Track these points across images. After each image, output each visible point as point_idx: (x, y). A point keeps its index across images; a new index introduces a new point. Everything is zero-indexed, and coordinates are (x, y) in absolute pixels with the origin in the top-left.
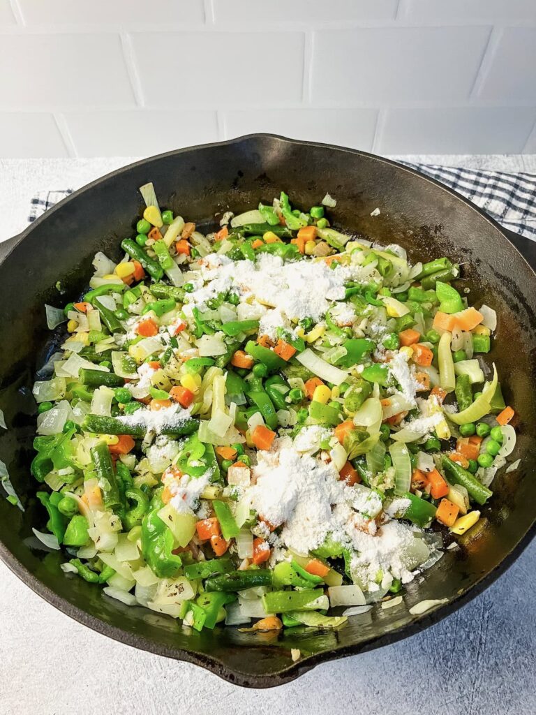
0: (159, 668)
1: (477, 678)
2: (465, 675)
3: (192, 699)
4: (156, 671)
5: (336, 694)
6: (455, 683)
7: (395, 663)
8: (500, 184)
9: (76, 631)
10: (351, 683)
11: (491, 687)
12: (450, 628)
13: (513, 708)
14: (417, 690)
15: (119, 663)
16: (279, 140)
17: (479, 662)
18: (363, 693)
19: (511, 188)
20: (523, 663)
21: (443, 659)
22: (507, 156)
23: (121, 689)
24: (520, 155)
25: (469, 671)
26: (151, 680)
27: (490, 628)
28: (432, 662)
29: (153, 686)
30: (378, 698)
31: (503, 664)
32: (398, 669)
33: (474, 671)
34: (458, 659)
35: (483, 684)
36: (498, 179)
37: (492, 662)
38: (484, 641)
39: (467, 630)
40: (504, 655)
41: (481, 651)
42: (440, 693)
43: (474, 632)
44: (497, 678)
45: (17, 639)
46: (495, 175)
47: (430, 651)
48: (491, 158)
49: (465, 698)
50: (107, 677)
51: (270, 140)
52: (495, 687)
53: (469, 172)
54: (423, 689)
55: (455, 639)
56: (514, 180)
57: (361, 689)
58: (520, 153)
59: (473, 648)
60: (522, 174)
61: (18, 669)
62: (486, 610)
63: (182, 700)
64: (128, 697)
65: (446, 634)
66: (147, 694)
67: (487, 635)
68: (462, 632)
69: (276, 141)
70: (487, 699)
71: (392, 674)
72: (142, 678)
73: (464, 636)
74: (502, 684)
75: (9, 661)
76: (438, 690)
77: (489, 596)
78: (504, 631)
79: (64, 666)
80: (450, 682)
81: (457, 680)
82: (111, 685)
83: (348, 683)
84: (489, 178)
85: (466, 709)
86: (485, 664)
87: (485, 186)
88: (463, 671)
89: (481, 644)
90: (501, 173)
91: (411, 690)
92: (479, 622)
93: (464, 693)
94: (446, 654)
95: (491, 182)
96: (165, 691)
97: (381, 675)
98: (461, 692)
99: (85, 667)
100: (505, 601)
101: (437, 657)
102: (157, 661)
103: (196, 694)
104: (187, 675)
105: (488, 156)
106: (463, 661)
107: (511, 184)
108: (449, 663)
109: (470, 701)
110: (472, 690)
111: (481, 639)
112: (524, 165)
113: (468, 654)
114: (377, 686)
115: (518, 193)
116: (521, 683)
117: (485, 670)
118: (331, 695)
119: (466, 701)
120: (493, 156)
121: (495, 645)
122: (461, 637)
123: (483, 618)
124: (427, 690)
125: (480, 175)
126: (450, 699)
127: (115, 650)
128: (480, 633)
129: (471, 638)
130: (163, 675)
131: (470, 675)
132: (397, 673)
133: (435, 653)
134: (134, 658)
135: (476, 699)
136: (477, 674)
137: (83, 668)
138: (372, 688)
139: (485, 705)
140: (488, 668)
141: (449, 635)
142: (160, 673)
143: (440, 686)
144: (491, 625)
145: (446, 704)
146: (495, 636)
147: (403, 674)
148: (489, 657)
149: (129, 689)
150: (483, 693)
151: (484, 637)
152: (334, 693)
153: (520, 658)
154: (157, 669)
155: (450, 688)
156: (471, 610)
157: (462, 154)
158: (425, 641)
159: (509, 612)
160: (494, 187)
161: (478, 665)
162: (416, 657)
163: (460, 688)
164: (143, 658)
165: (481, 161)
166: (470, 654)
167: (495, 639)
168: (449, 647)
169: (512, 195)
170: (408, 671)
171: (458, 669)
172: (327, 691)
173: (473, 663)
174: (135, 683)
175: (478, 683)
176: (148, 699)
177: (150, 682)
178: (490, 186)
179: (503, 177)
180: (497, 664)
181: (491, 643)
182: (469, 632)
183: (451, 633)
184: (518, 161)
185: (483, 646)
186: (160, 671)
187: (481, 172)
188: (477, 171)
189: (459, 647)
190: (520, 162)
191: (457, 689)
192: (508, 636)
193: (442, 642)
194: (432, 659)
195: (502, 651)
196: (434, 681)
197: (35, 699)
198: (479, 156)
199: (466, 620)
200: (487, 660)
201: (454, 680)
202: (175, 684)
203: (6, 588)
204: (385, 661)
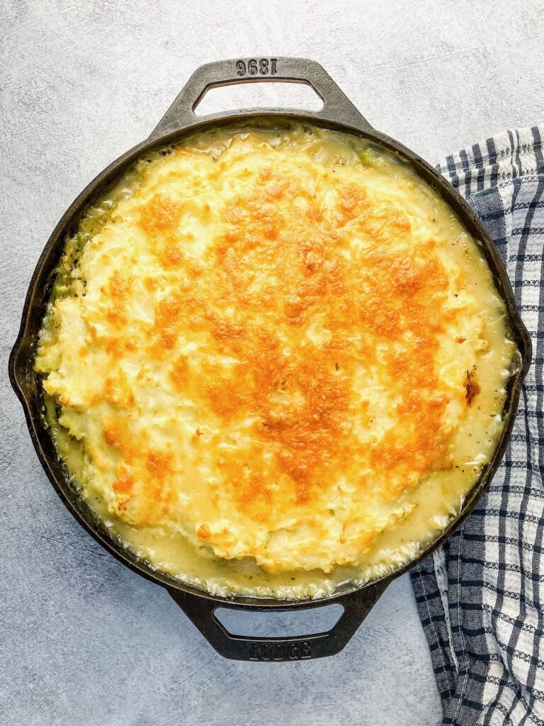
1: (75, 548)
2: (77, 539)
11: (69, 558)
13: (55, 572)
17: (87, 551)
20: (86, 586)
25: (80, 542)
31: (86, 570)
33: (80, 546)
35: (71, 552)
37: (87, 562)
38: (102, 557)
40: (92, 572)
44: (75, 563)
49: (61, 536)
52: (69, 561)
67: (107, 561)
70: (61, 554)
74: (71, 566)
85: (53, 536)
86: (85, 556)
88: (80, 538)
89: (100, 555)
93: (64, 536)
98: (65, 534)
106: (87, 540)
109: (59, 540)
110: (67, 543)
111: (103, 555)
113: (93, 544)
116: (72, 581)
117: (81, 555)
119: (58, 537)
121: (99, 566)
126: (60, 525)
128: (108, 555)
131: (77, 542)
139: (56, 551)
140: (82, 557)
143: (69, 519)
144: (115, 566)
145: (56, 522)
146: (106, 567)
148: (90, 559)
150: (64, 550)
151: (105, 558)
153: (90, 584)
155: (68, 526)
159: (124, 581)
161: (85, 550)
163: (68, 534)
171: (82, 535)
173: (86, 547)
175: (72, 548)
180: (85, 565)
181: (101, 563)
185: (99, 557)
191: (67, 532)
192: (107, 577)
195: (95, 571)
200: (88, 558)
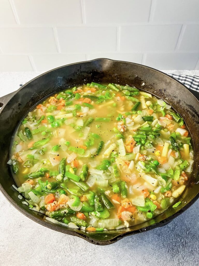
0: (64, 252)
1: (185, 256)
2: (180, 255)
3: (76, 264)
4: (62, 254)
5: (131, 262)
6: (176, 258)
7: (153, 251)
8: (187, 79)
9: (32, 239)
10: (137, 258)
11: (190, 259)
12: (174, 237)
14: (162, 261)
15: (48, 251)
16: (109, 60)
17: (185, 250)
18: (141, 262)
19: (191, 81)
21: (172, 249)
22: (189, 71)
23: (49, 260)
24: (194, 71)
25: (182, 253)
26: (60, 257)
27: (189, 237)
28: (167, 250)
29: (61, 259)
30: (147, 264)
31: (194, 250)
32: (155, 253)
33: (183, 253)
34: (177, 249)
35: (187, 258)
36: (186, 78)
37: (190, 250)
39: (180, 238)
40: (195, 247)
41: (186, 246)
42: (171, 262)
43: (183, 239)
44: (192, 256)
45: (10, 241)
46: (186, 76)
47: (167, 246)
48: (184, 71)
49: (180, 264)
50: (43, 256)
51: (105, 60)
52: (192, 259)
53: (176, 75)
54: (164, 260)
55: (176, 241)
56: (192, 78)
57: (141, 260)
58: (194, 69)
59: (183, 245)
60: (195, 76)
61: (10, 253)
62: (187, 231)
63: (72, 264)
64: (52, 263)
65: (173, 239)
66: (59, 262)
68: (179, 239)
69: (107, 61)
70: (189, 264)
71: (152, 255)
72: (57, 256)
73: (179, 241)
74: (194, 258)
75: (7, 250)
76: (170, 261)
77: (188, 225)
78: (194, 239)
79: (27, 251)
80: (174, 258)
81: (177, 257)
82: (45, 259)
83: (136, 258)
84: (183, 77)
86: (188, 251)
87: (182, 80)
88: (179, 253)
89: (186, 243)
90: (187, 76)
91: (160, 261)
92: (185, 235)
93: (180, 262)
94: (173, 247)
95: (184, 79)
96: (65, 261)
97: (148, 255)
98: (179, 261)
99: (35, 252)
100: (194, 227)
101: (169, 248)
102: (63, 250)
103: (77, 262)
104: (74, 255)
105: (183, 71)
106: (179, 250)
107: (191, 79)
108: (174, 251)
109: (182, 265)
110: (183, 261)
111: (186, 242)
112: (195, 73)
113: (181, 247)
114: (146, 259)
115: (194, 82)
117: (188, 253)
118: (129, 263)
120: (184, 70)
121: (191, 244)
122: (178, 241)
123: (187, 233)
124: (166, 261)
125: (180, 76)
126: (175, 264)
127: (47, 246)
128: (185, 239)
129: (182, 241)
130: (65, 255)
131: (182, 255)
132: (154, 254)
133: (169, 247)
134: (54, 249)
135: (185, 264)
136: (185, 255)
137: (34, 252)
138: (145, 260)
140: (189, 252)
141: (174, 240)
142: (64, 254)
143: (171, 259)
144: (189, 236)
146: (191, 240)
147: (157, 255)
148: (189, 248)
149: (52, 260)
150: (187, 262)
151: (187, 241)
152: (130, 262)
154: (63, 253)
155: (174, 260)
156: (182, 231)
157: (173, 70)
158: (165, 242)
159: (196, 232)
160: (185, 80)
161: (185, 251)
162: (161, 248)
163: (178, 260)
164: (57, 249)
165: (180, 72)
166: (182, 247)
167: (191, 241)
168: (174, 244)
169: (192, 83)
170: (158, 253)
171: (178, 253)
172: (128, 261)
173: (183, 250)
174: (54, 258)
175: (185, 258)
176: (59, 264)
177: (60, 258)
178: (184, 80)
179: (188, 77)
180: (192, 251)
181: (190, 243)
182: (181, 239)
183: (175, 239)
184: (193, 72)
185: (187, 244)
186: (64, 253)
187: (180, 75)
188: (179, 75)
189: (178, 244)
190: (194, 73)
191: (177, 260)
192: (196, 240)
193: (171, 243)
194: (168, 249)
195: (194, 246)
196: (168, 257)
197: (16, 264)
198: (179, 71)
199: (180, 234)
200: (188, 249)
201: (176, 257)
202: (70, 258)
203: (6, 222)
204: (150, 250)
